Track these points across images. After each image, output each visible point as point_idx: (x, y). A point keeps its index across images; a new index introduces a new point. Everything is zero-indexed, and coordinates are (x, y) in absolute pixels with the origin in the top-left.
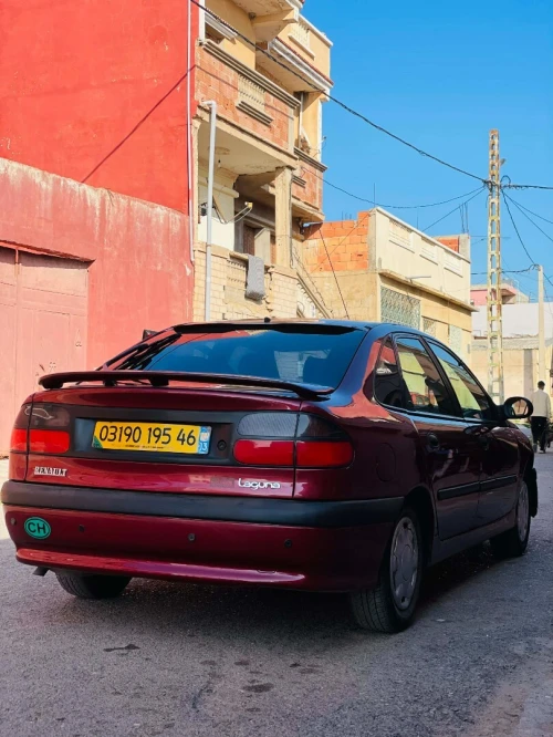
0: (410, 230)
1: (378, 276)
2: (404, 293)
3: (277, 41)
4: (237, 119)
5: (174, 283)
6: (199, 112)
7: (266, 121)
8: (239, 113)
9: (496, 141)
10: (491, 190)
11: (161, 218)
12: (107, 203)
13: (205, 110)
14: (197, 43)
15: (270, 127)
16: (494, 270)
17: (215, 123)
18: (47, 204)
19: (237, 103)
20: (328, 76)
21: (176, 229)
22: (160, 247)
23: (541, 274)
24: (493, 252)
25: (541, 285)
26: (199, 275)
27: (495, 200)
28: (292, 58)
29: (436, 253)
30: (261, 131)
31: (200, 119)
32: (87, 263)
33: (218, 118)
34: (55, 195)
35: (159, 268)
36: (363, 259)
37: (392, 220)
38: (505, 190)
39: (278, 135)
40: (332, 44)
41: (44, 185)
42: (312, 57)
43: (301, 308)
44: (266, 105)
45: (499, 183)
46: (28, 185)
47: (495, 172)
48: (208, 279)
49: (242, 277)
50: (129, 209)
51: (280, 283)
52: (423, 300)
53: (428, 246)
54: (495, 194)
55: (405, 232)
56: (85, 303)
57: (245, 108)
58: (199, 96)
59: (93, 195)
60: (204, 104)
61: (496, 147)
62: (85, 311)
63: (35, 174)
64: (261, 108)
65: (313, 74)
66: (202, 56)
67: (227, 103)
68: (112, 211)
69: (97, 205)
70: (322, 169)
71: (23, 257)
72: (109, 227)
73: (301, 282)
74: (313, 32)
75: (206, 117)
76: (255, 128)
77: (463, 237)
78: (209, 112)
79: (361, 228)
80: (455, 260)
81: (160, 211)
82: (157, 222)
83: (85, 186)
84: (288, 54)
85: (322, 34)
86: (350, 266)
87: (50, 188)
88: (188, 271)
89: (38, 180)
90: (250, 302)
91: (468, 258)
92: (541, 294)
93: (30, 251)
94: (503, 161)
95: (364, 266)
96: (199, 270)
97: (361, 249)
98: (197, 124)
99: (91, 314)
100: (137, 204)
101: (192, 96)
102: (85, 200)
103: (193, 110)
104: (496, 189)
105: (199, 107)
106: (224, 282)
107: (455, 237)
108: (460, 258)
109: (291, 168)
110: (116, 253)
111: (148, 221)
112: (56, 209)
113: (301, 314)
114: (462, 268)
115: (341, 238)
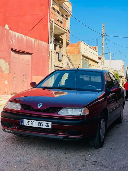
0: (87, 46)
1: (81, 56)
2: (86, 59)
3: (62, 5)
4: (57, 23)
5: (46, 58)
6: (51, 22)
7: (62, 23)
8: (58, 22)
9: (104, 26)
10: (103, 36)
11: (44, 44)
12: (35, 41)
13: (52, 21)
14: (50, 7)
15: (63, 24)
16: (103, 54)
17: (54, 24)
18: (25, 42)
19: (57, 19)
20: (71, 12)
21: (46, 46)
22: (44, 51)
23: (110, 54)
24: (103, 50)
25: (110, 56)
26: (50, 56)
27: (103, 39)
28: (65, 8)
29: (92, 50)
30: (61, 25)
31: (51, 23)
32: (31, 54)
33: (54, 23)
34: (26, 40)
35: (43, 55)
36: (78, 52)
37: (84, 43)
38: (106, 37)
39: (64, 26)
40: (72, 4)
41: (25, 38)
42: (68, 8)
43: (68, 62)
44: (62, 19)
45: (104, 35)
46: (22, 38)
47: (104, 33)
48: (52, 57)
49: (57, 56)
50: (39, 43)
51: (65, 58)
52: (90, 61)
53: (90, 49)
54: (103, 37)
55: (86, 46)
56: (31, 62)
57: (59, 20)
58: (51, 18)
59: (33, 40)
60: (52, 20)
61: (104, 27)
62: (31, 64)
63: (23, 36)
64: (61, 20)
65: (68, 11)
66: (51, 10)
67: (55, 20)
68: (36, 43)
69: (33, 42)
70: (70, 32)
71: (20, 53)
72: (35, 47)
73: (68, 57)
74: (69, 2)
75: (52, 23)
76: (60, 25)
77: (97, 47)
78: (53, 22)
79: (78, 45)
80: (95, 52)
81: (44, 43)
82: (43, 45)
83: (31, 38)
84: (64, 7)
85: (70, 2)
86: (75, 53)
87: (26, 39)
88: (48, 55)
89: (24, 37)
90: (59, 62)
91: (98, 51)
92: (110, 58)
93: (21, 52)
94: (105, 30)
95: (78, 53)
96: (50, 55)
97: (78, 50)
98: (50, 24)
99: (32, 65)
100: (40, 41)
101: (49, 18)
102: (31, 41)
103: (49, 21)
104: (104, 36)
105: (51, 21)
106: (55, 58)
107: (95, 47)
108: (96, 51)
109: (66, 33)
110: (36, 52)
111: (42, 45)
112: (26, 43)
113: (68, 64)
114: (97, 53)
115: (74, 47)
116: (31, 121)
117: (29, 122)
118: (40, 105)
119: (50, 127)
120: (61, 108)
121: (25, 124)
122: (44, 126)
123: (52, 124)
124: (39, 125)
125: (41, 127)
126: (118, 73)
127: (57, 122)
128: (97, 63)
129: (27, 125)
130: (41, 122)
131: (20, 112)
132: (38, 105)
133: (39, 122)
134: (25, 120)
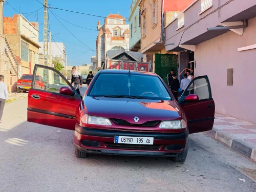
0: (27, 21)
1: (20, 37)
2: (25, 42)
10: (45, 8)
23: (50, 34)
24: (45, 29)
27: (46, 12)
29: (31, 28)
36: (15, 30)
37: (23, 17)
43: (5, 47)
45: (47, 6)
47: (46, 2)
51: (2, 40)
52: (29, 44)
53: (30, 26)
54: (46, 10)
55: (25, 22)
73: (5, 39)
77: (37, 23)
79: (14, 20)
80: (35, 30)
86: (11, 32)
91: (38, 30)
95: (15, 33)
97: (15, 27)
107: (34, 23)
109: (2, 2)
113: (5, 51)
114: (37, 33)
115: (7, 23)
116: (128, 137)
117: (126, 139)
118: (136, 119)
119: (152, 143)
120: (160, 122)
121: (120, 142)
122: (144, 143)
123: (154, 139)
124: (139, 141)
125: (141, 143)
126: (60, 62)
127: (161, 137)
128: (38, 47)
129: (123, 143)
130: (141, 138)
131: (112, 128)
132: (135, 119)
133: (139, 138)
134: (120, 138)
